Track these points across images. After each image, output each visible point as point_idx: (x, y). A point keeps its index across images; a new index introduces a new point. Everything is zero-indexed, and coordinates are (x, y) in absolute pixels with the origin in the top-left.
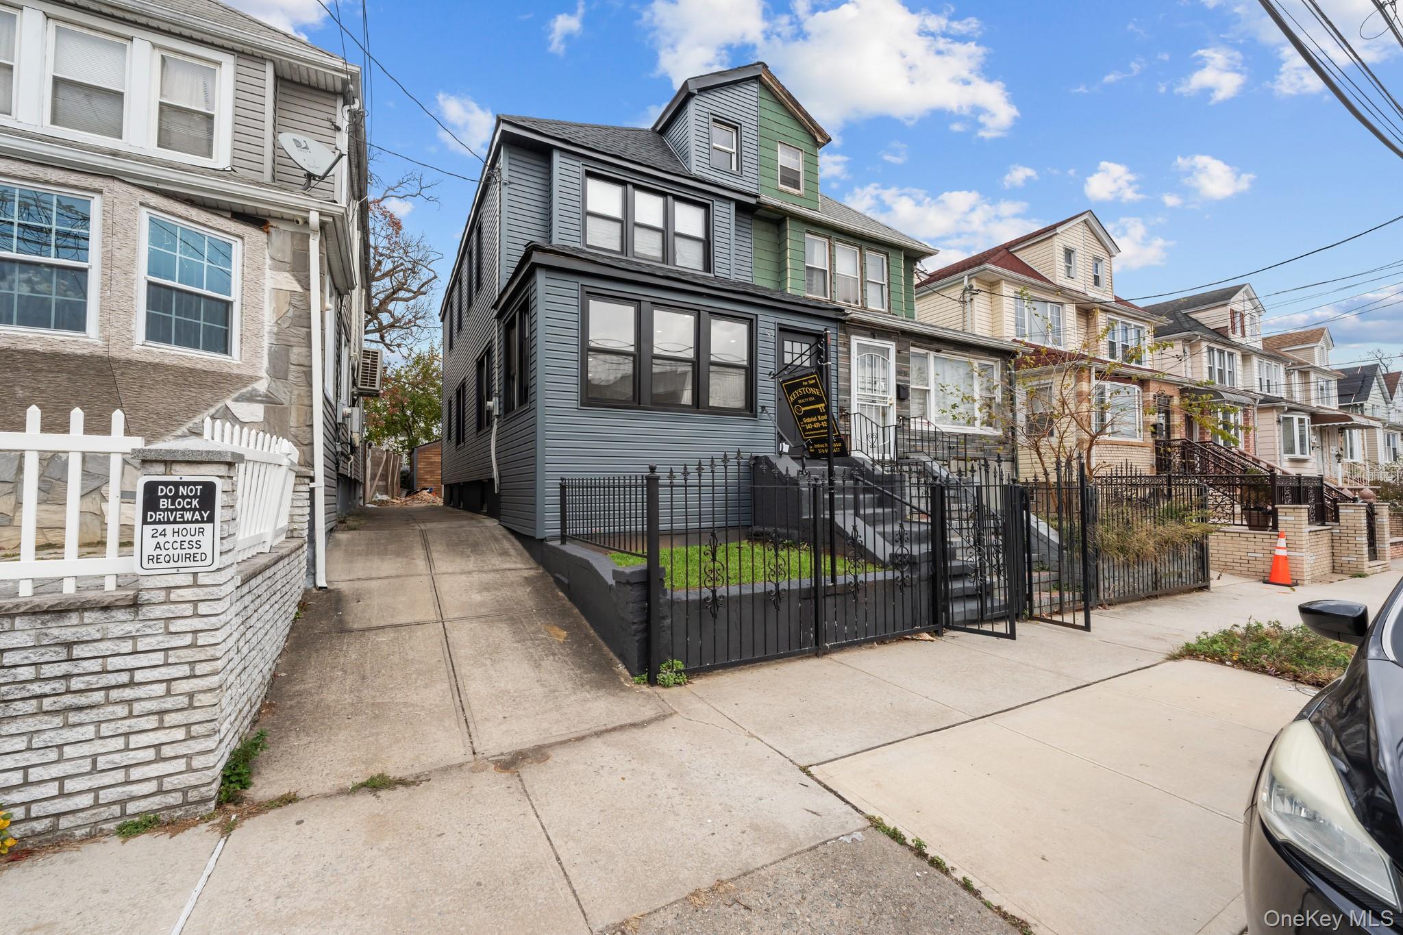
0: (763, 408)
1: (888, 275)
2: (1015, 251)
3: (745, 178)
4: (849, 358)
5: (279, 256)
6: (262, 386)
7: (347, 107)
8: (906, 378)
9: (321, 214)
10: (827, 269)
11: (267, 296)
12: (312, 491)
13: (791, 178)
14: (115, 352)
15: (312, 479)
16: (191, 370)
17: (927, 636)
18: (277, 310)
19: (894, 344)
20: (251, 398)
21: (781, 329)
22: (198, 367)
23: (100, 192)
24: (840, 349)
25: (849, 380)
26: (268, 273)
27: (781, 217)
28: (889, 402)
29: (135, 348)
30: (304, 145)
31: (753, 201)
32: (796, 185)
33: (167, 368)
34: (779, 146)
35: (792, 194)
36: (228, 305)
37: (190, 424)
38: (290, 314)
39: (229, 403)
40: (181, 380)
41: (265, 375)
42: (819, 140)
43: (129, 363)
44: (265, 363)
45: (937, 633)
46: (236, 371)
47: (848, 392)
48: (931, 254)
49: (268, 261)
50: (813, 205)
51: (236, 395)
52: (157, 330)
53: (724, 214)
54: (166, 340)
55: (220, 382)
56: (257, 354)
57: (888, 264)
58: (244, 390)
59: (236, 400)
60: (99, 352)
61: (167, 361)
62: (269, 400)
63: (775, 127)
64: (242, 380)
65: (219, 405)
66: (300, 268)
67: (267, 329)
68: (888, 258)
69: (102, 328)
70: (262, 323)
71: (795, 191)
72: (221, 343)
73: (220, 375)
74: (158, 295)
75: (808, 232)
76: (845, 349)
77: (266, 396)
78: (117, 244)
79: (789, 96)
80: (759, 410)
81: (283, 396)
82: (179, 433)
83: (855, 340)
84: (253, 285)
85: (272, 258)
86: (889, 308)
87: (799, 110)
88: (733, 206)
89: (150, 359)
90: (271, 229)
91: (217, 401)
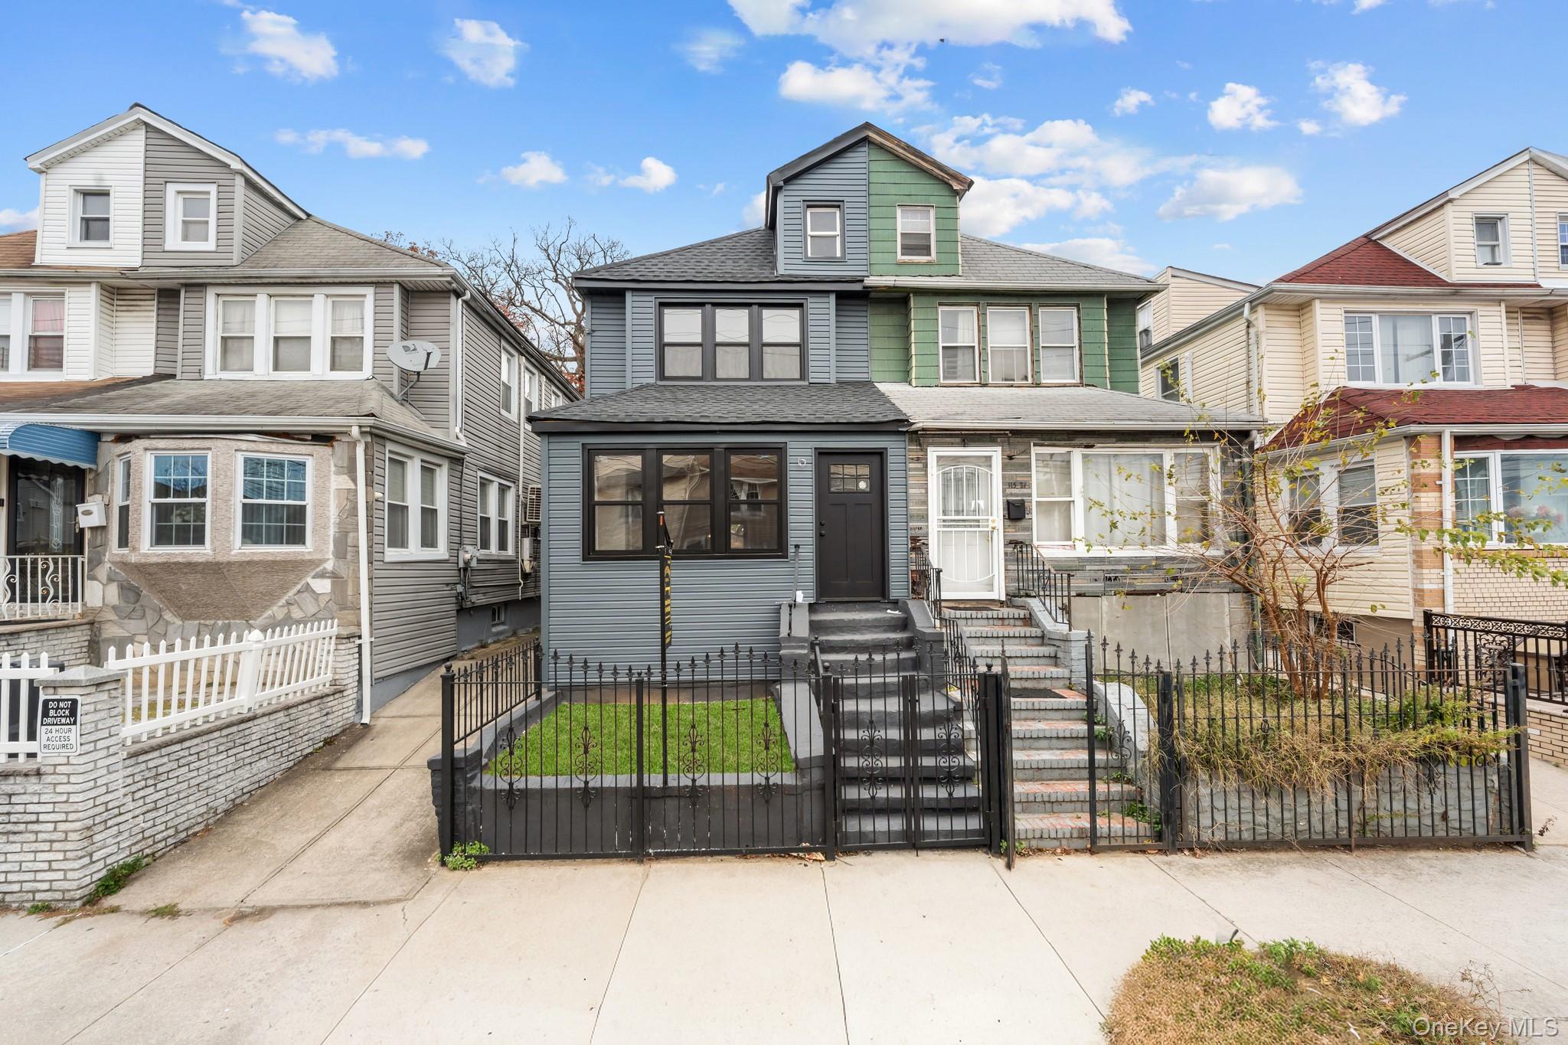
0: (797, 546)
1: (1080, 332)
2: (1383, 238)
3: (849, 262)
4: (926, 475)
5: (340, 463)
6: (329, 566)
7: (460, 300)
8: (1025, 491)
9: (360, 427)
10: (976, 344)
11: (332, 496)
12: (360, 646)
13: (917, 245)
14: (220, 558)
15: (360, 637)
16: (274, 562)
17: (820, 856)
18: (338, 505)
19: (999, 449)
20: (322, 575)
21: (820, 453)
22: (278, 559)
23: (210, 449)
24: (911, 465)
25: (925, 503)
26: (333, 477)
27: (905, 294)
28: (991, 525)
29: (233, 553)
30: (412, 348)
31: (858, 287)
32: (926, 250)
33: (257, 563)
34: (899, 211)
35: (918, 264)
36: (302, 509)
37: (286, 597)
38: (347, 507)
39: (309, 580)
40: (269, 569)
41: (331, 556)
42: (956, 187)
43: (229, 564)
44: (331, 547)
45: (830, 856)
46: (308, 557)
47: (925, 517)
48: (1157, 292)
49: (333, 469)
50: (950, 270)
51: (313, 574)
52: (250, 535)
53: (823, 310)
54: (257, 542)
55: (298, 567)
56: (325, 542)
57: (1079, 318)
58: (318, 570)
59: (313, 577)
60: (210, 559)
61: (255, 559)
62: (334, 576)
63: (893, 189)
64: (313, 564)
65: (303, 582)
66: (352, 472)
67: (332, 521)
68: (1079, 310)
69: (212, 542)
70: (328, 518)
71: (924, 259)
72: (297, 536)
73: (295, 561)
74: (249, 511)
75: (941, 304)
76: (920, 466)
77: (333, 573)
78: (220, 483)
79: (908, 148)
80: (791, 549)
81: (343, 573)
82: (280, 604)
83: (933, 453)
84: (322, 489)
85: (336, 466)
86: (1081, 377)
87: (923, 159)
88: (833, 298)
89: (244, 559)
90: (335, 443)
91: (300, 579)
